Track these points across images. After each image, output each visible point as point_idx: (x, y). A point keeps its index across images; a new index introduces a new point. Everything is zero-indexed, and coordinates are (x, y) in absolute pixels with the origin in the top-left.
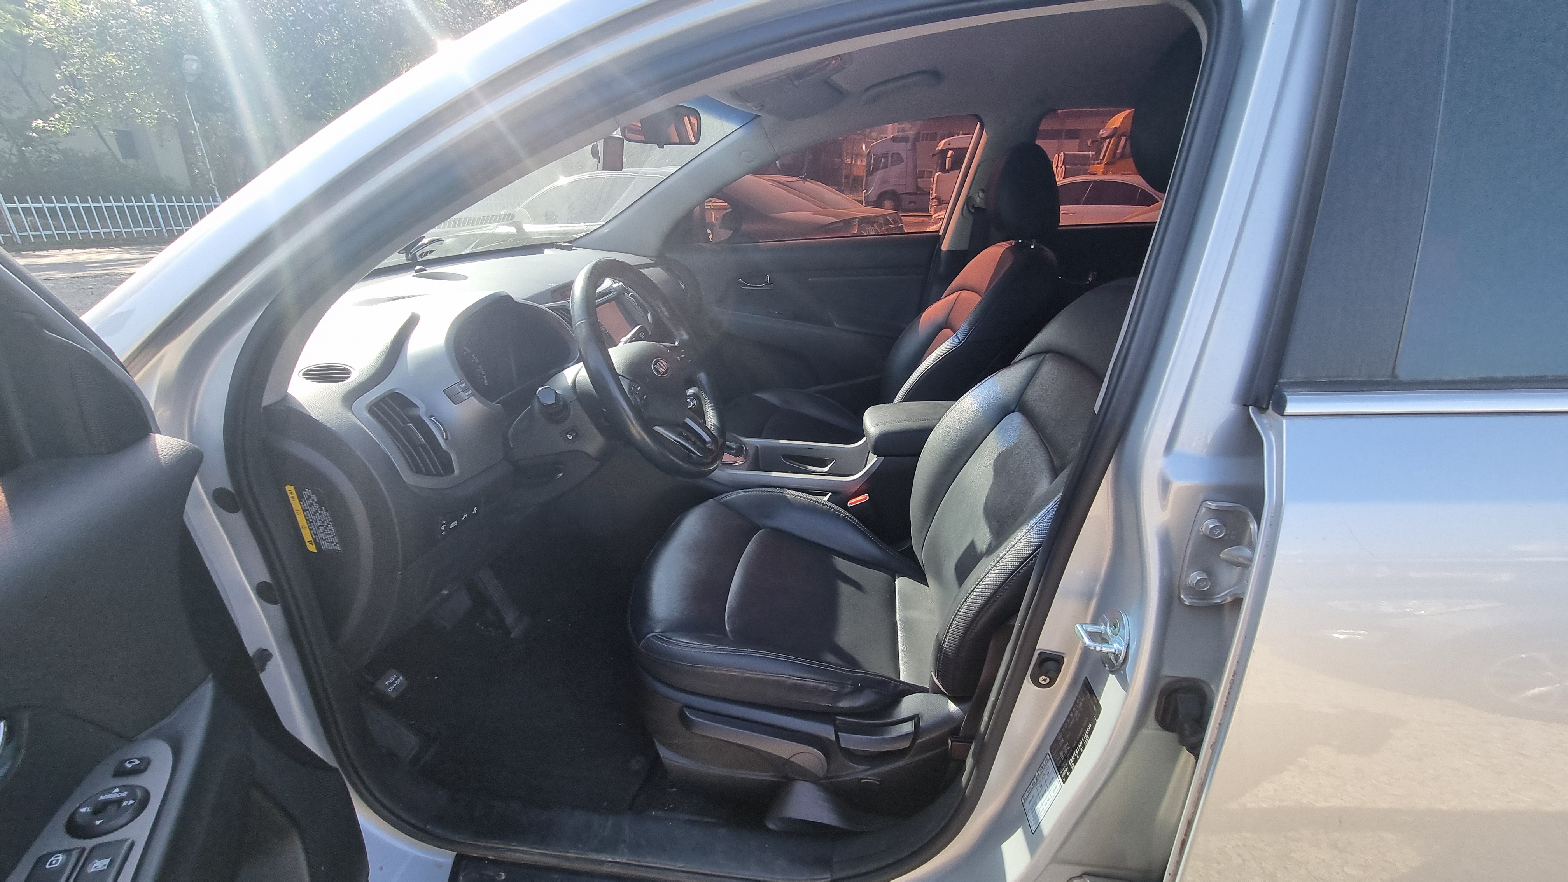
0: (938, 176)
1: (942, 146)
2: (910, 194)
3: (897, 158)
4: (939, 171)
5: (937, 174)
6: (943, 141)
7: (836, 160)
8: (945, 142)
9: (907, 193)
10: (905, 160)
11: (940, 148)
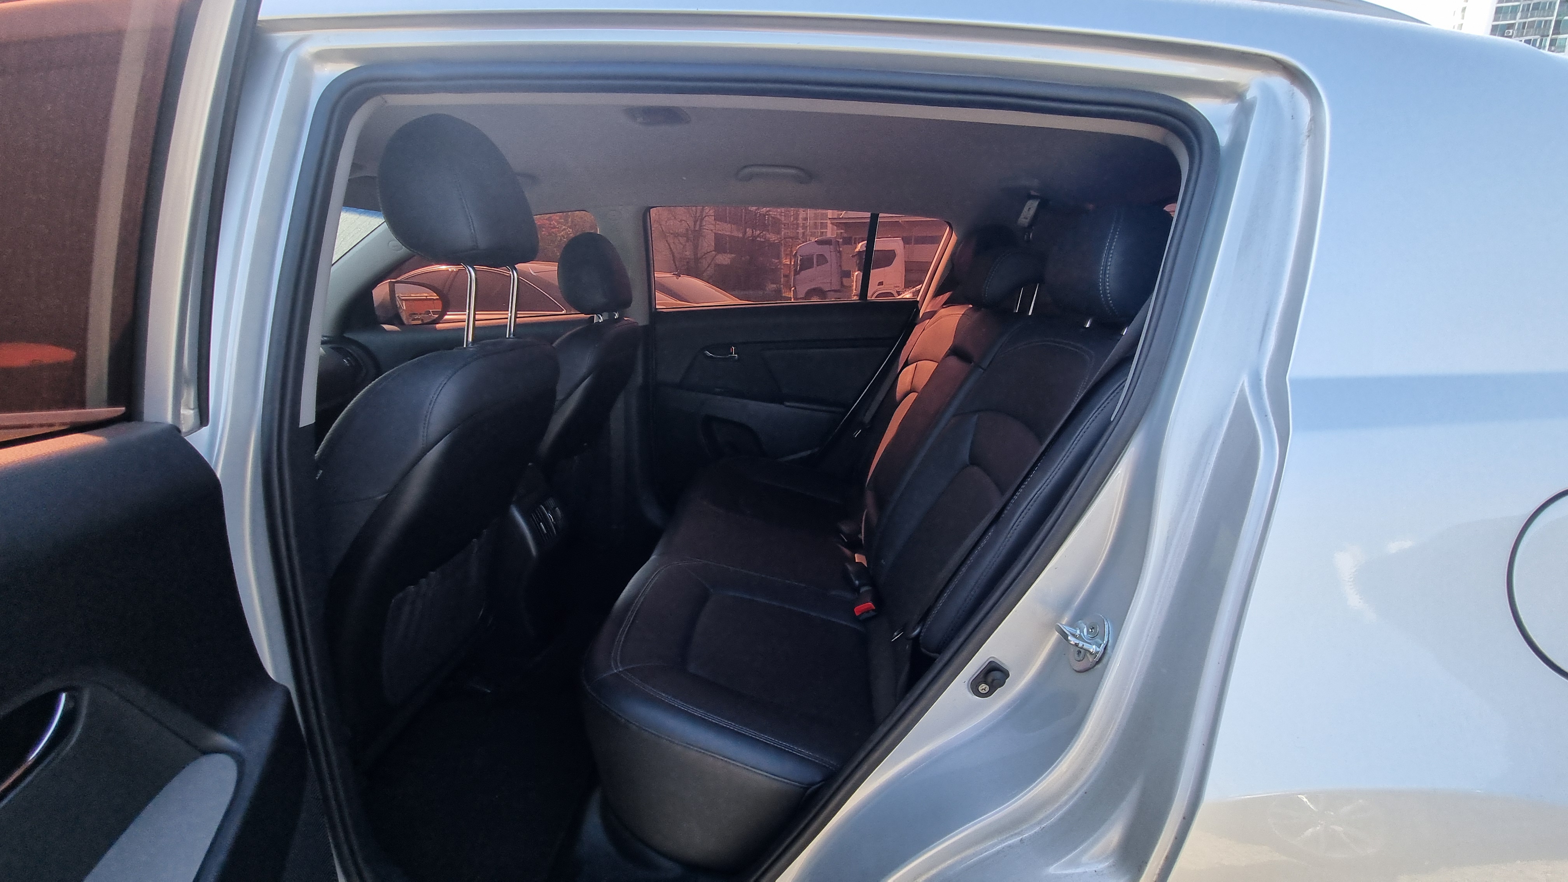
0: (857, 275)
1: (859, 248)
2: (835, 291)
3: (822, 259)
4: (858, 271)
5: (856, 273)
6: (860, 244)
7: (773, 260)
8: (862, 245)
9: (833, 290)
10: (829, 260)
11: (857, 250)
